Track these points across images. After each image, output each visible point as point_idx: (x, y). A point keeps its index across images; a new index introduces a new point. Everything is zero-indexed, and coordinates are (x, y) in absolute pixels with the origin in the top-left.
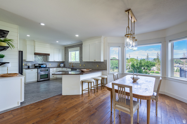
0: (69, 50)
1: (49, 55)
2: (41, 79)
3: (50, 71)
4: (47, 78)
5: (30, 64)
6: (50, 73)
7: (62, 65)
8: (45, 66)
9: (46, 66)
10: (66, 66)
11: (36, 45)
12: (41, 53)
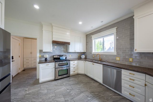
0: (93, 37)
1: (69, 43)
2: (59, 76)
3: (71, 65)
4: (67, 74)
5: (47, 56)
6: (71, 67)
7: (83, 56)
8: (64, 58)
9: (66, 58)
10: (88, 58)
11: (54, 30)
12: (59, 41)
